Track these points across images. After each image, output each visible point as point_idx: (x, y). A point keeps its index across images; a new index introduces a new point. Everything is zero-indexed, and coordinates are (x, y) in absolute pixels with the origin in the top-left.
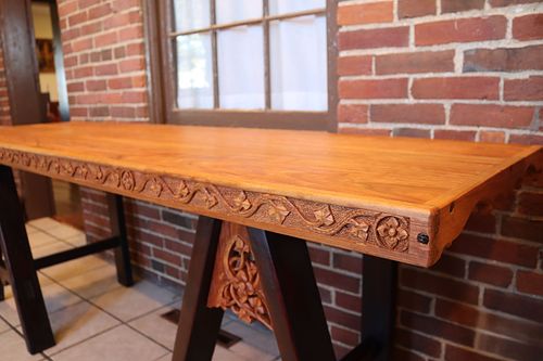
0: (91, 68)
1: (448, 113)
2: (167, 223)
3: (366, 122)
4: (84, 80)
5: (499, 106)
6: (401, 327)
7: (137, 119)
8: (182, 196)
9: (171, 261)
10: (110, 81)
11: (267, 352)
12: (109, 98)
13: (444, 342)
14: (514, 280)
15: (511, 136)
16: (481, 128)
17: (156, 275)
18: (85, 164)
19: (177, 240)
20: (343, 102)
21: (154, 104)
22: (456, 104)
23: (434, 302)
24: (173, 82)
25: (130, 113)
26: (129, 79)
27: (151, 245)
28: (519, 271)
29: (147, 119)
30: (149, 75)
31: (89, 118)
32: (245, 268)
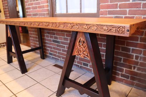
0: (33, 3)
1: (128, 12)
2: (53, 43)
3: (107, 15)
4: (31, 6)
5: (141, 10)
6: (114, 65)
7: (46, 16)
8: (70, 27)
9: (55, 53)
10: (38, 6)
11: (80, 73)
12: (38, 11)
13: (125, 69)
14: (142, 53)
15: (144, 17)
16: (136, 16)
17: (50, 56)
18: (42, 22)
19: (56, 47)
20: (101, 10)
21: (50, 12)
22: (130, 10)
23: (122, 59)
24: (55, 7)
25: (44, 15)
26: (44, 6)
27: (49, 49)
28: (144, 50)
29: (49, 16)
30: (49, 4)
31: (32, 16)
32: (83, 45)
